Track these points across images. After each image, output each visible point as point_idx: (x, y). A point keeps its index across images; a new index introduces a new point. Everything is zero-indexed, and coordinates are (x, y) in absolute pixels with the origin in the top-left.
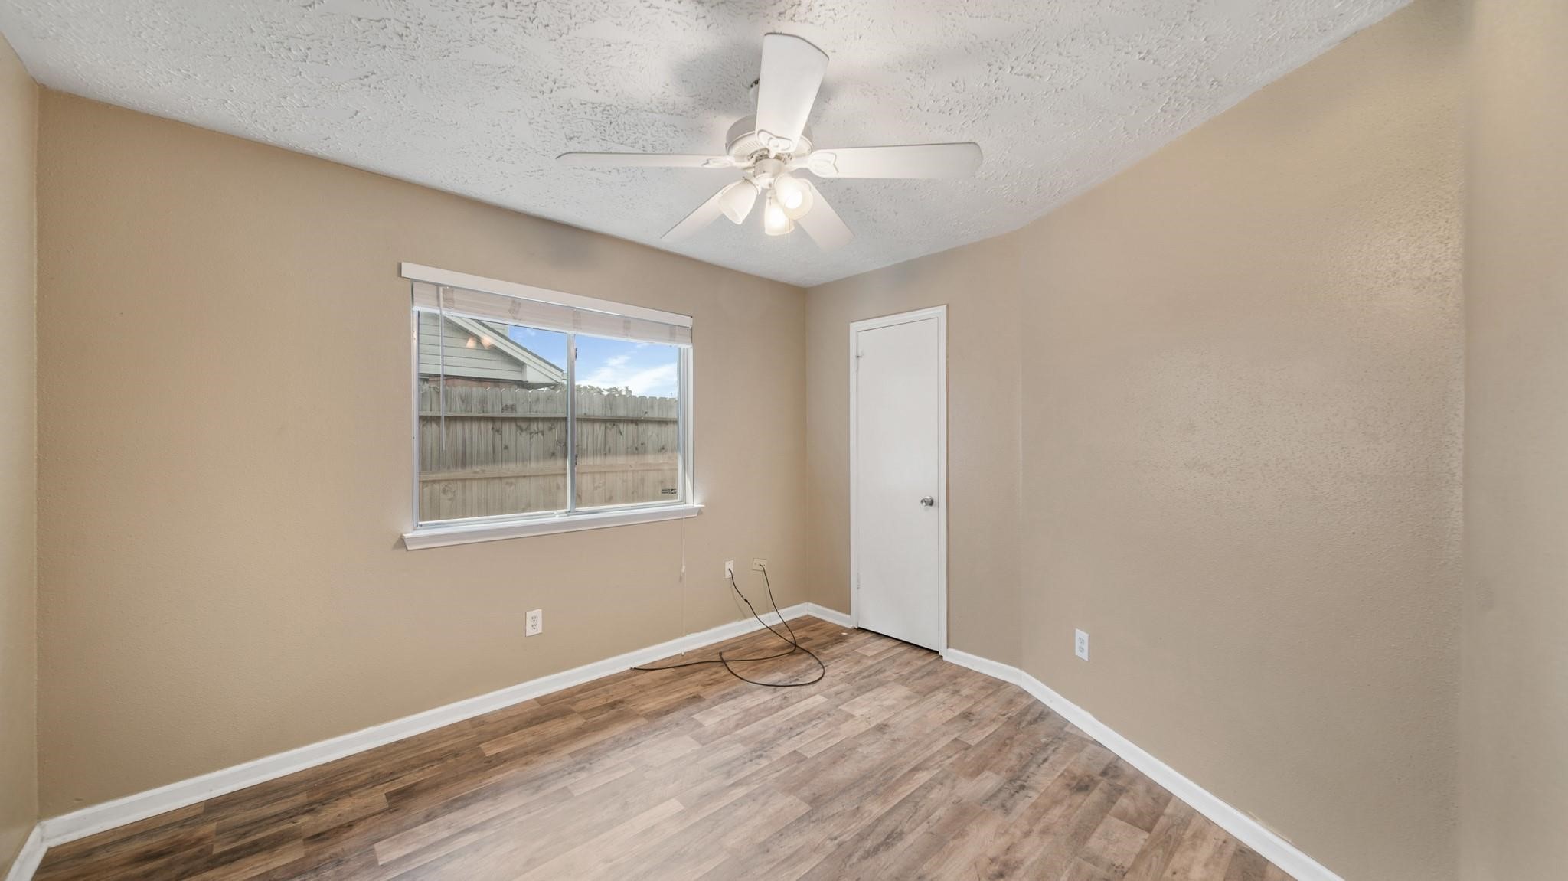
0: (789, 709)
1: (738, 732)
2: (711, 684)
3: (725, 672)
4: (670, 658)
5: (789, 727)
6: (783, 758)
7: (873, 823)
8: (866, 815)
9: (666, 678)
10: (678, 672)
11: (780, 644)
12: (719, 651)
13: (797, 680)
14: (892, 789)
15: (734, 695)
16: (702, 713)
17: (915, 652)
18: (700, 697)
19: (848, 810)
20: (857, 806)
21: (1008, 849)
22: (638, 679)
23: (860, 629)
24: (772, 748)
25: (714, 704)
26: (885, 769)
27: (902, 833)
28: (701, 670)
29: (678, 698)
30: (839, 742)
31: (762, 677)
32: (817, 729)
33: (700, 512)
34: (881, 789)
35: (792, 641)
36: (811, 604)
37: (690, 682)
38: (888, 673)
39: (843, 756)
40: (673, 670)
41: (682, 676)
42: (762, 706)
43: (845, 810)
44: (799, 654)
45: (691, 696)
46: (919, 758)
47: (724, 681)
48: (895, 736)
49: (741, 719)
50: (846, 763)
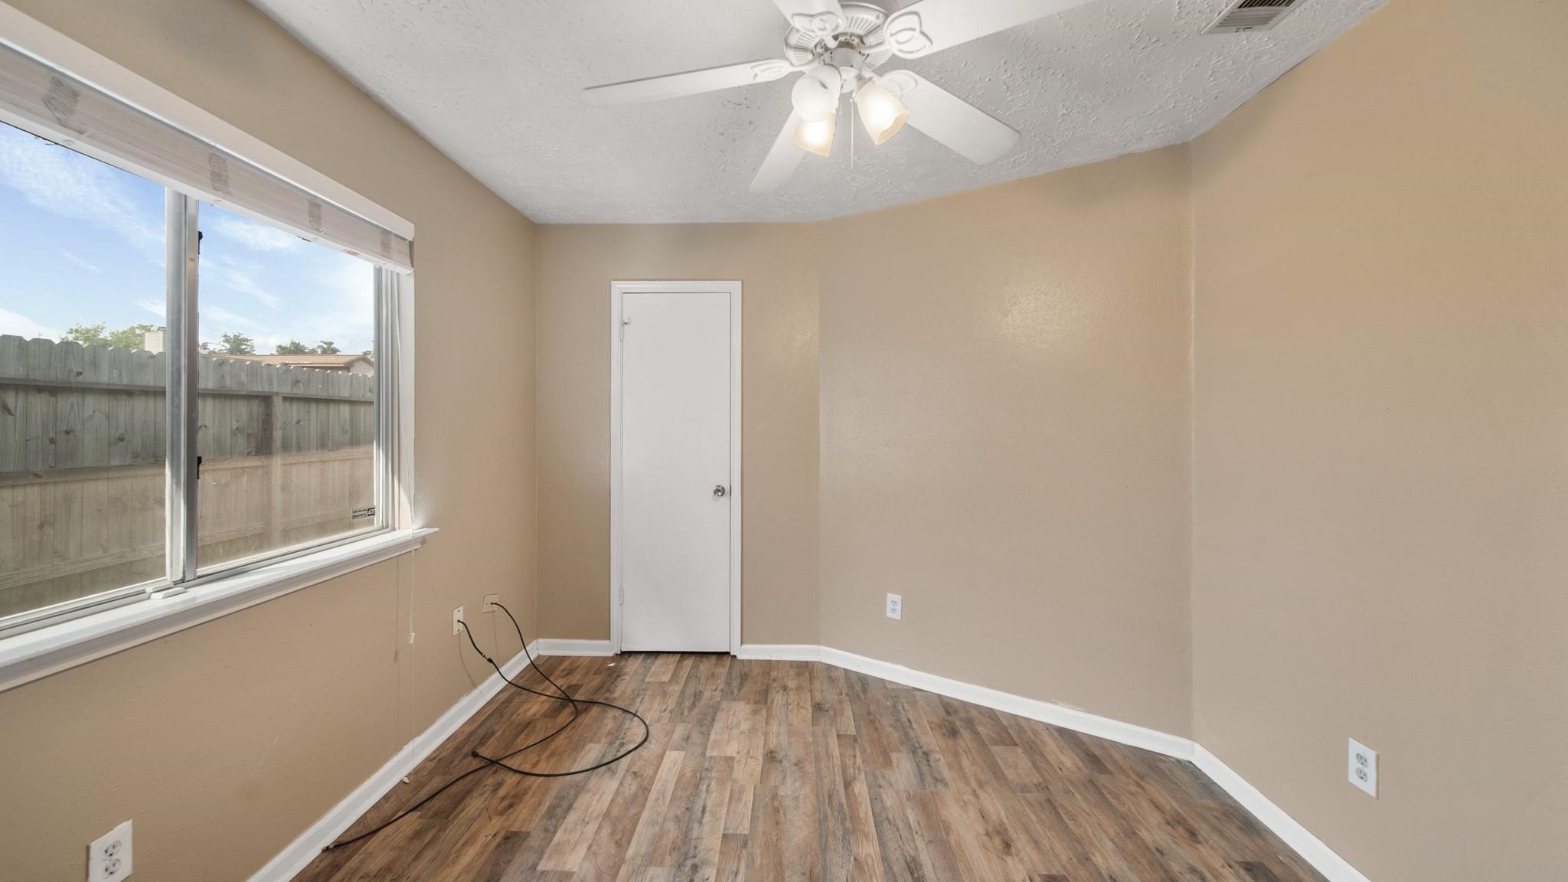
0: (657, 787)
1: (630, 852)
2: (511, 806)
3: (511, 779)
4: (386, 798)
5: (683, 809)
6: (722, 853)
7: (884, 868)
8: (870, 862)
9: (418, 834)
10: (430, 813)
11: (546, 706)
12: (467, 749)
13: (622, 745)
14: (855, 818)
15: (565, 804)
16: (546, 855)
17: (704, 660)
18: (516, 834)
19: (851, 868)
20: (852, 859)
21: (983, 817)
22: (362, 862)
23: (623, 653)
24: (696, 848)
25: (550, 833)
26: (827, 801)
27: (914, 859)
28: (469, 792)
29: (480, 854)
30: (754, 796)
31: (575, 761)
32: (714, 794)
33: (423, 540)
34: (848, 824)
35: (563, 696)
36: (541, 641)
37: (474, 819)
38: (707, 694)
39: (777, 810)
40: (416, 814)
41: (445, 816)
42: (620, 800)
43: (848, 871)
44: (587, 710)
45: (498, 839)
46: (836, 771)
47: (525, 792)
48: (794, 760)
49: (612, 834)
50: (788, 816)
